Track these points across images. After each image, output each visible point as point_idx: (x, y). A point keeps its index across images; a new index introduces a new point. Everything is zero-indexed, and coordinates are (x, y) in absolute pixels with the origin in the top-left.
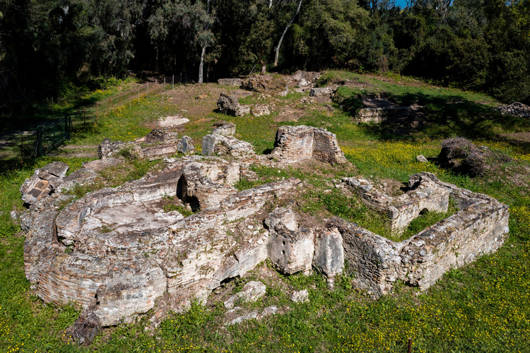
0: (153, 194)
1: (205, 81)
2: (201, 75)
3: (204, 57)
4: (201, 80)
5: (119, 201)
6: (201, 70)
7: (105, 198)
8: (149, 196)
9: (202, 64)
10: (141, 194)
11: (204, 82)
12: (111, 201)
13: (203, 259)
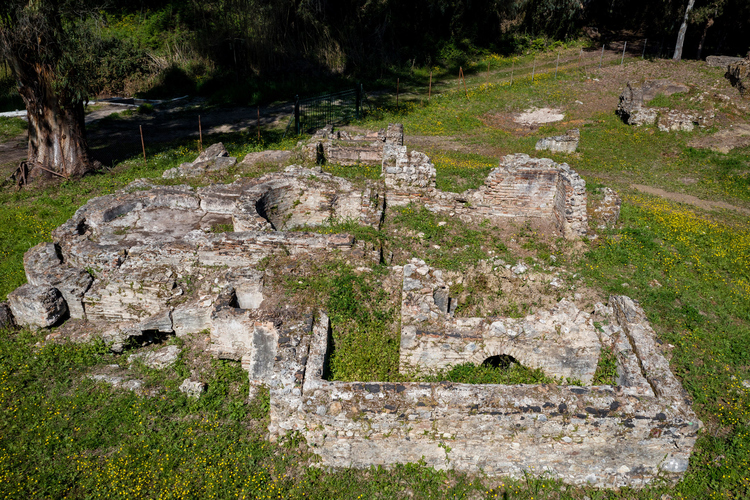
0: (226, 207)
1: (686, 55)
2: (679, 45)
3: (690, 14)
4: (678, 54)
5: (182, 204)
6: (681, 36)
7: (167, 197)
8: (219, 208)
9: (684, 26)
10: (209, 202)
11: (683, 57)
12: (174, 202)
13: (130, 297)
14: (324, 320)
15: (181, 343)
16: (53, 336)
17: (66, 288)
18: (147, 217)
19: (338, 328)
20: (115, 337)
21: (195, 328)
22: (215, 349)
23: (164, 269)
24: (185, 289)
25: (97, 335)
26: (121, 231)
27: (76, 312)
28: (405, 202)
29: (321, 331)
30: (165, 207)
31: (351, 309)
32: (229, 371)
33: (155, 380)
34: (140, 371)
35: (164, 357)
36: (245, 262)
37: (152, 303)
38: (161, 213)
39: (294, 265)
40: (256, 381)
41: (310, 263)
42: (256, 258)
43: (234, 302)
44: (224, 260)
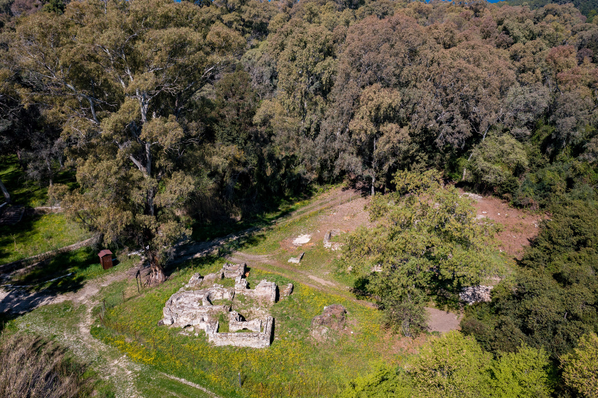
0: (201, 296)
7: (188, 293)
8: (199, 296)
12: (190, 294)
13: (185, 319)
14: (218, 323)
15: (194, 327)
16: (172, 326)
17: (174, 317)
18: (185, 299)
19: (220, 324)
20: (182, 326)
21: (196, 324)
22: (200, 328)
23: (190, 313)
24: (195, 317)
25: (179, 326)
26: (180, 303)
27: (175, 322)
28: (239, 292)
29: (217, 325)
30: (188, 296)
31: (222, 320)
32: (202, 332)
33: (190, 333)
34: (187, 332)
35: (191, 329)
36: (205, 311)
37: (189, 320)
38: (187, 298)
39: (213, 312)
40: (207, 333)
41: (216, 312)
42: (207, 311)
43: (203, 320)
44: (201, 311)
